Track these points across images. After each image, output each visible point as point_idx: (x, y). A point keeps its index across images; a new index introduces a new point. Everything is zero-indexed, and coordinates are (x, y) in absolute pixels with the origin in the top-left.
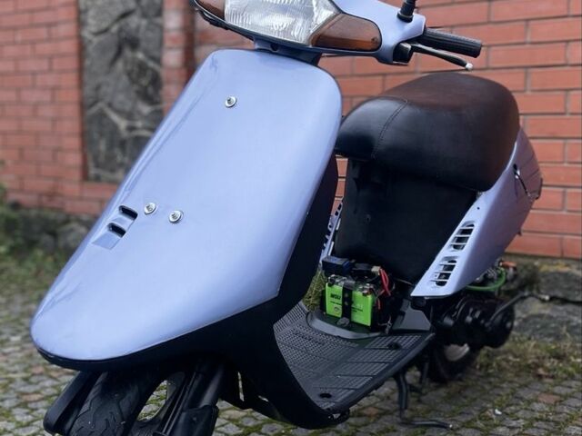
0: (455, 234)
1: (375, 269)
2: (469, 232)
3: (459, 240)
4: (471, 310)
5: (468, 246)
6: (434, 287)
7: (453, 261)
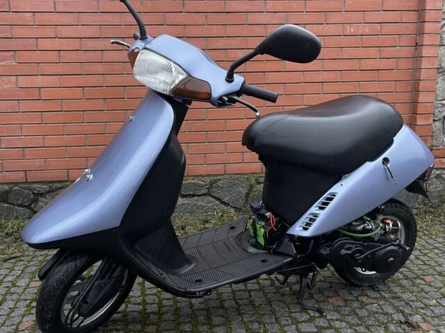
0: (322, 199)
1: (268, 214)
2: (331, 199)
3: (324, 204)
4: (345, 247)
5: (328, 208)
6: (301, 230)
7: (316, 216)
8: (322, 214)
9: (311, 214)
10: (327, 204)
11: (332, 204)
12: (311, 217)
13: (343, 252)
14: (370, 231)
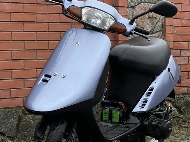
0: (147, 91)
1: (120, 103)
2: (152, 90)
3: (149, 93)
4: (154, 120)
5: (152, 95)
6: (140, 109)
7: (146, 100)
8: (150, 99)
9: (144, 99)
10: (151, 93)
11: (153, 92)
12: (144, 101)
13: (154, 123)
14: (162, 111)
